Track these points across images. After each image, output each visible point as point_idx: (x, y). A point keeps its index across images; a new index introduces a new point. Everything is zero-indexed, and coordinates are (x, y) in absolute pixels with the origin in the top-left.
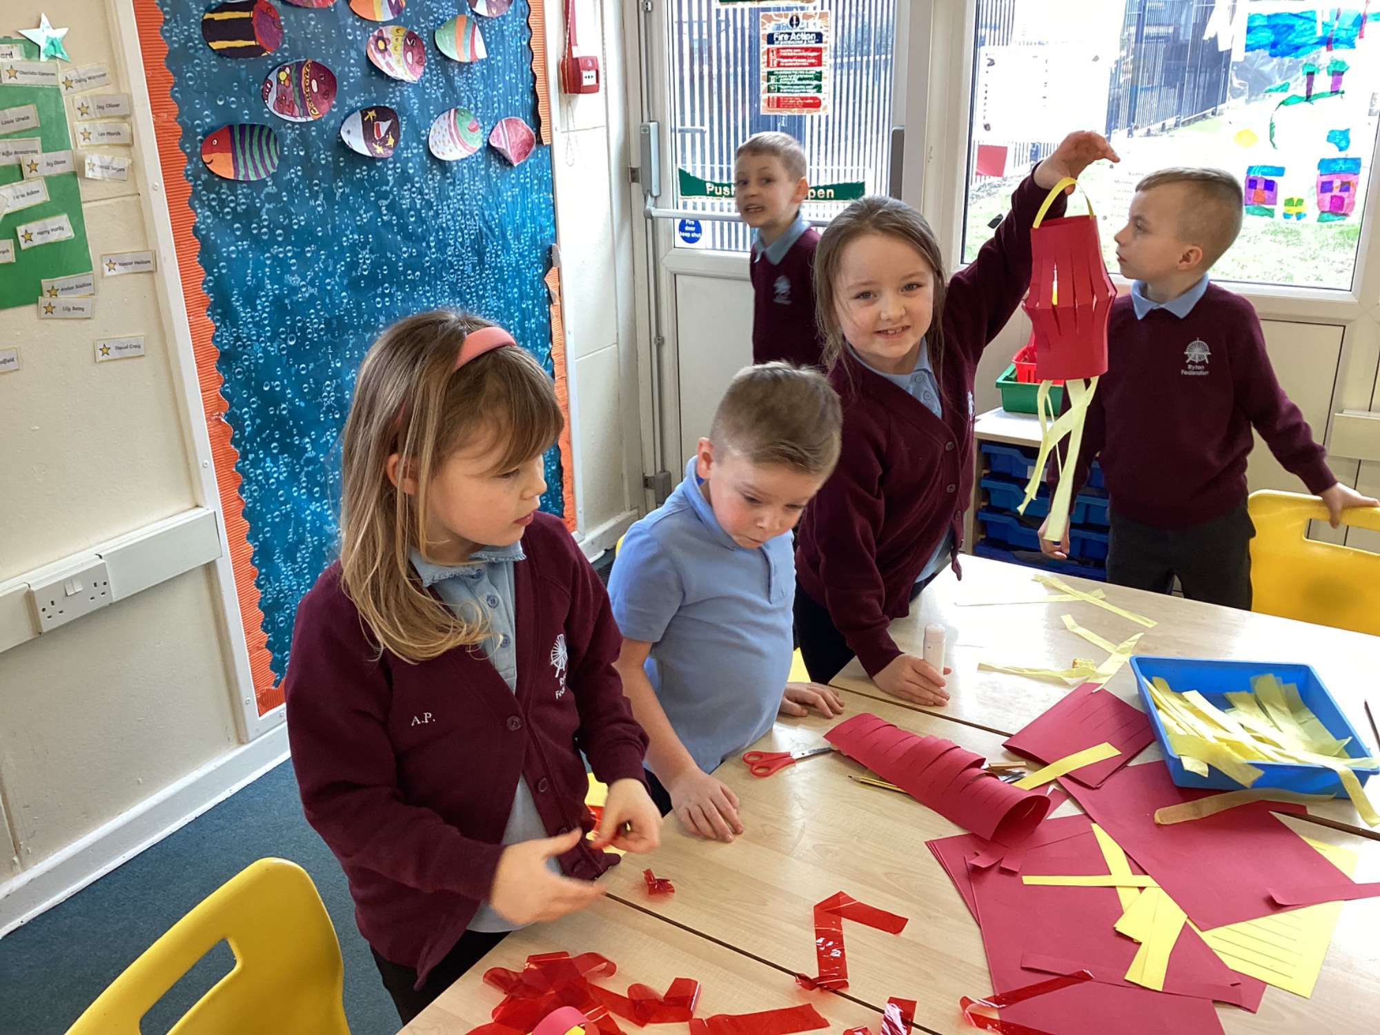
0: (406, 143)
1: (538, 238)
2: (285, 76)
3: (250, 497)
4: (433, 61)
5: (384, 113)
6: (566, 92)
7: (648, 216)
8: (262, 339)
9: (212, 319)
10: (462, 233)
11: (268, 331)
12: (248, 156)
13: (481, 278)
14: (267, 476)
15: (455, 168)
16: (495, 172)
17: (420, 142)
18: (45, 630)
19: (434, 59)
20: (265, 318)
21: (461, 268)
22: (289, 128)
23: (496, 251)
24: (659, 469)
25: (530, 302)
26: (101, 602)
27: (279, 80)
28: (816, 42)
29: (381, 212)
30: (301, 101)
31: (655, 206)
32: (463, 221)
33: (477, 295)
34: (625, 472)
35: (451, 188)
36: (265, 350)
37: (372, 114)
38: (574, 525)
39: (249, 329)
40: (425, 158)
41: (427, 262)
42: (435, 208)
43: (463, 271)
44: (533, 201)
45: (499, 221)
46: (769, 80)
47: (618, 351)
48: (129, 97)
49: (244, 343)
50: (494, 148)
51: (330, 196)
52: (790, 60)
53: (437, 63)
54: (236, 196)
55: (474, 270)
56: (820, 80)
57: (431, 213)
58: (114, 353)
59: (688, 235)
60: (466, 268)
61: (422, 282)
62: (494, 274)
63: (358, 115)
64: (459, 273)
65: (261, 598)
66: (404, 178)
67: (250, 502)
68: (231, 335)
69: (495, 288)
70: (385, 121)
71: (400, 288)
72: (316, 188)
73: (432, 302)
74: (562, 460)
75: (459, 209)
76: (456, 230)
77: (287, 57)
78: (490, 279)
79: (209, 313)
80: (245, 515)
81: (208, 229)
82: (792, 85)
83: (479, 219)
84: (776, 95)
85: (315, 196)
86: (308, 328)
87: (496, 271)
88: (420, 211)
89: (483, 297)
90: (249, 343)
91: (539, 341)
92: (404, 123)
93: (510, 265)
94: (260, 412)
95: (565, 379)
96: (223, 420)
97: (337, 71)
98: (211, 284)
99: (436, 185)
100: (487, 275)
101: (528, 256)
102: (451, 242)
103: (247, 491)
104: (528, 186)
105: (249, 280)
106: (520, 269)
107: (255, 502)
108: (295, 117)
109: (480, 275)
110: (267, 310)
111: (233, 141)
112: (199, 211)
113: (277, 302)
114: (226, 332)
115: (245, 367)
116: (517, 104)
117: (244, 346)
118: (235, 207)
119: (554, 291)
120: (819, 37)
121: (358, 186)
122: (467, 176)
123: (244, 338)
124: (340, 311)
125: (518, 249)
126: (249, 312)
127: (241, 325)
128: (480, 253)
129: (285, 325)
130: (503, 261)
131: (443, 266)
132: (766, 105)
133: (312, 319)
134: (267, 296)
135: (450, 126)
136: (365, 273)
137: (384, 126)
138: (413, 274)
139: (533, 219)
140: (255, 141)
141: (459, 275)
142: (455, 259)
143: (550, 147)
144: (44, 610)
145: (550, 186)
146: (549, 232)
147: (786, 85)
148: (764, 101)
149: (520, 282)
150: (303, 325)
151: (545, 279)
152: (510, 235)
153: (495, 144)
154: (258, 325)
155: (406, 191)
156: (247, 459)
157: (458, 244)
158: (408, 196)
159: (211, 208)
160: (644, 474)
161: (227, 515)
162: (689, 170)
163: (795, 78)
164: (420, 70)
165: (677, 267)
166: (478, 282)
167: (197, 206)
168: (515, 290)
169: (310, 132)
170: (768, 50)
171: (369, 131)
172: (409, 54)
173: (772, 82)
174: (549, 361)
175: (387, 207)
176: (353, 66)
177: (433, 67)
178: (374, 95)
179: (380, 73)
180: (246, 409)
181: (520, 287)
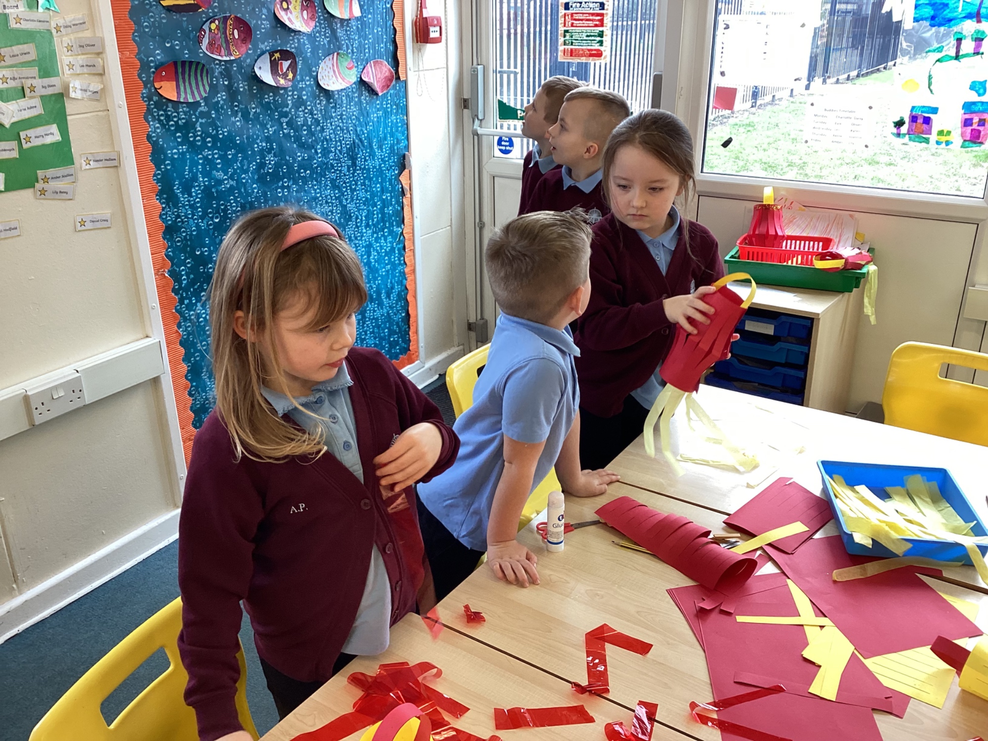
0: (302, 77)
1: (396, 148)
2: (215, 26)
3: (185, 331)
4: (322, 18)
5: (286, 55)
6: (417, 42)
7: (475, 133)
8: (195, 217)
9: (160, 202)
10: (341, 143)
11: (200, 211)
12: (187, 84)
13: (354, 176)
14: (198, 316)
15: (337, 96)
16: (365, 100)
17: (311, 76)
18: (37, 423)
19: (323, 16)
20: (198, 202)
21: (339, 169)
22: (217, 64)
23: (365, 157)
24: (479, 317)
25: (389, 194)
26: (78, 404)
27: (210, 29)
28: (600, 9)
29: (282, 127)
30: (226, 45)
31: (480, 126)
32: (341, 135)
33: (351, 188)
34: (454, 319)
35: (333, 110)
36: (197, 225)
37: (277, 55)
38: (418, 356)
39: (186, 209)
40: (315, 88)
41: (315, 164)
42: (321, 125)
43: (340, 171)
44: (392, 121)
45: (368, 135)
46: (565, 36)
47: (452, 231)
48: (102, 40)
49: (182, 220)
50: (364, 82)
51: (246, 116)
52: (581, 22)
53: (325, 19)
54: (178, 113)
55: (349, 170)
56: (602, 37)
57: (319, 128)
58: (89, 225)
59: (503, 148)
60: (343, 168)
61: (311, 178)
62: (363, 174)
63: (267, 56)
64: (338, 172)
65: (192, 404)
66: (299, 103)
67: (185, 335)
68: (173, 214)
69: (363, 184)
70: (286, 60)
71: (295, 182)
72: (236, 109)
73: (318, 193)
74: (410, 309)
75: (339, 126)
76: (336, 141)
77: (217, 13)
78: (360, 177)
79: (158, 197)
80: (181, 344)
81: (158, 137)
82: (582, 40)
83: (353, 133)
84: (570, 47)
85: (235, 114)
86: (229, 210)
87: (365, 172)
88: (310, 127)
89: (355, 190)
90: (186, 220)
91: (394, 223)
92: (300, 62)
93: (374, 167)
94: (193, 270)
95: (413, 251)
96: (166, 275)
97: (252, 23)
98: (159, 177)
99: (323, 108)
100: (358, 174)
101: (388, 161)
102: (333, 149)
103: (183, 327)
104: (389, 110)
105: (187, 174)
106: (382, 171)
107: (189, 334)
108: (222, 56)
109: (353, 174)
110: (199, 196)
111: (176, 72)
112: (151, 123)
113: (207, 191)
114: (170, 211)
115: (183, 237)
116: (382, 50)
117: (182, 221)
118: (178, 121)
119: (406, 187)
120: (602, 6)
121: (266, 107)
122: (345, 102)
123: (183, 216)
124: (251, 198)
125: (381, 155)
126: (186, 197)
127: (180, 206)
128: (353, 159)
129: (211, 207)
130: (370, 164)
131: (326, 167)
132: (562, 54)
133: (232, 204)
134: (199, 186)
135: (333, 65)
136: (270, 171)
137: (286, 64)
138: (305, 172)
139: (392, 135)
140: (192, 74)
141: (338, 174)
142: (335, 162)
143: (406, 82)
144: (36, 409)
145: (405, 110)
146: (402, 145)
147: (577, 40)
148: (561, 51)
149: (381, 179)
150: (225, 208)
151: (400, 178)
152: (375, 145)
153: (365, 79)
154: (193, 207)
155: (300, 112)
156: (184, 304)
157: (337, 151)
158: (302, 116)
159: (160, 121)
160: (468, 320)
161: (168, 344)
162: (505, 101)
163: (585, 34)
164: (313, 24)
165: (497, 171)
166: (351, 179)
167: (150, 120)
168: (378, 185)
169: (232, 67)
170: (565, 14)
171: (275, 68)
172: (305, 12)
173: (567, 38)
174: (402, 237)
175: (287, 123)
176: (264, 20)
177: (322, 22)
178: (279, 41)
179: (283, 26)
180: (183, 268)
181: (381, 183)
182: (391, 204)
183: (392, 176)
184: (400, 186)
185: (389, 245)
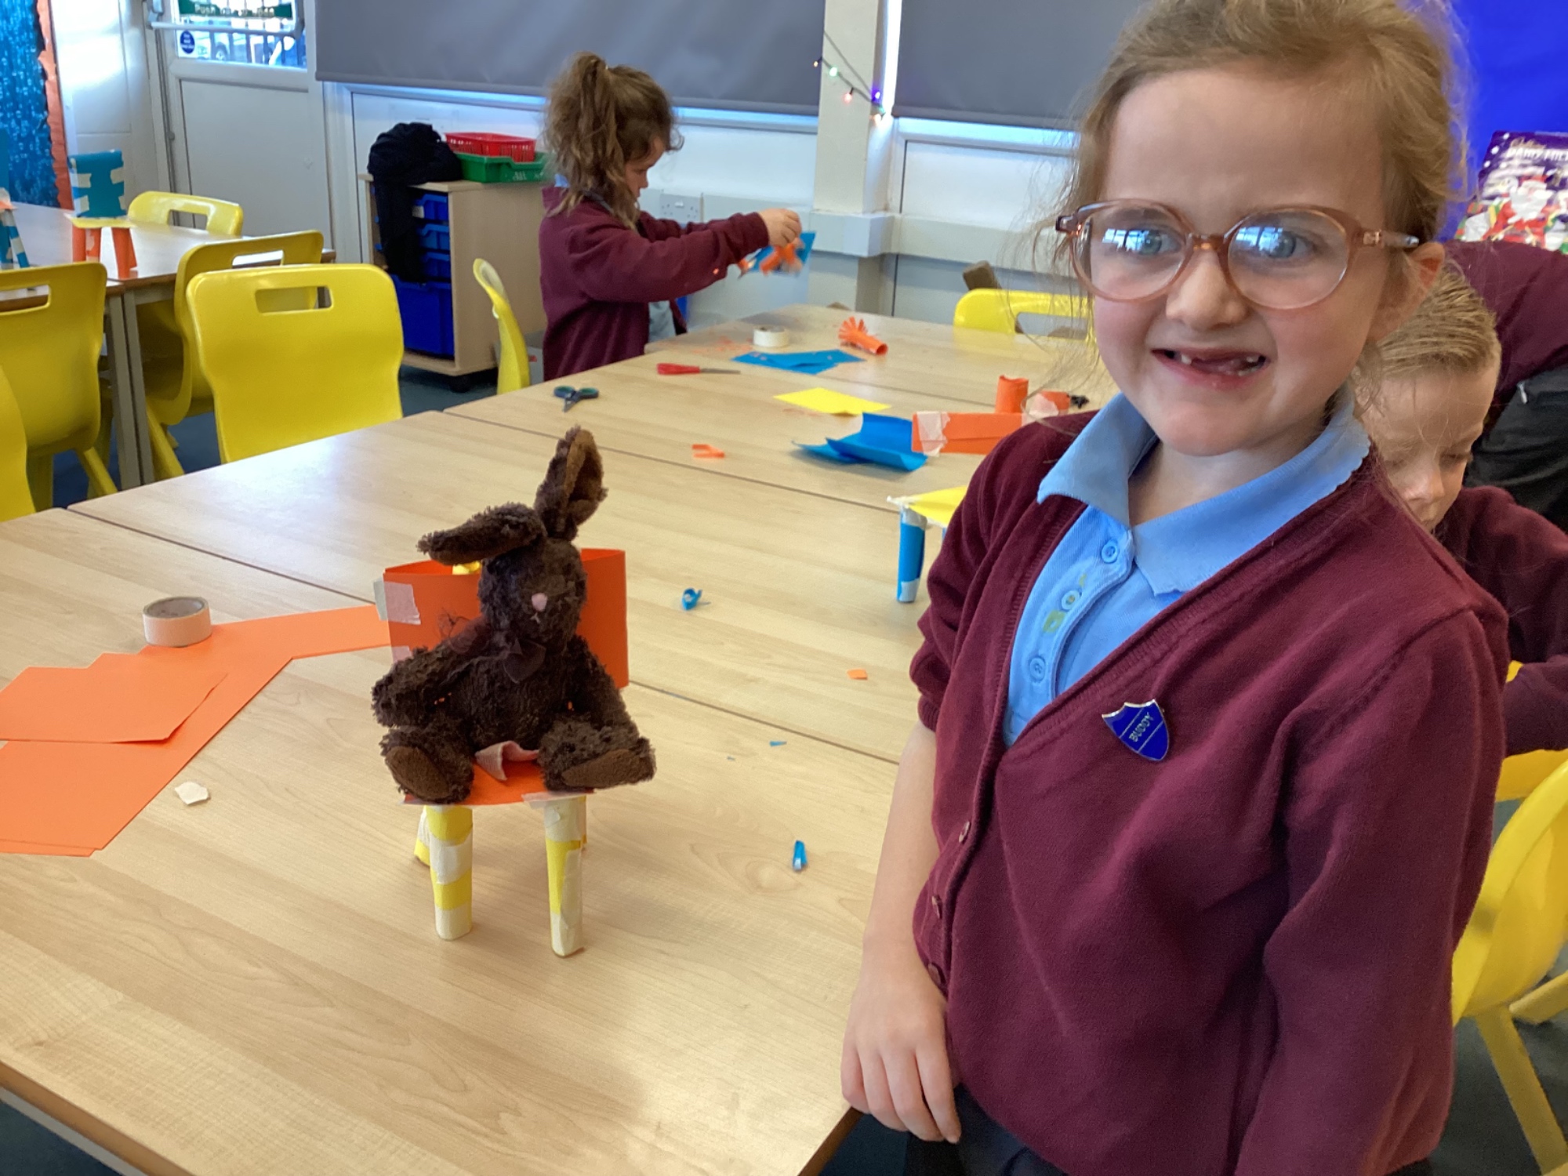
31: (159, 20)
59: (185, 47)
91: (32, 107)
101: (18, 35)
119: (49, 69)
165: (182, 74)
181: (9, 59)
182: (26, 85)
183: (25, 53)
184: (40, 68)
185: (25, 130)
